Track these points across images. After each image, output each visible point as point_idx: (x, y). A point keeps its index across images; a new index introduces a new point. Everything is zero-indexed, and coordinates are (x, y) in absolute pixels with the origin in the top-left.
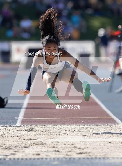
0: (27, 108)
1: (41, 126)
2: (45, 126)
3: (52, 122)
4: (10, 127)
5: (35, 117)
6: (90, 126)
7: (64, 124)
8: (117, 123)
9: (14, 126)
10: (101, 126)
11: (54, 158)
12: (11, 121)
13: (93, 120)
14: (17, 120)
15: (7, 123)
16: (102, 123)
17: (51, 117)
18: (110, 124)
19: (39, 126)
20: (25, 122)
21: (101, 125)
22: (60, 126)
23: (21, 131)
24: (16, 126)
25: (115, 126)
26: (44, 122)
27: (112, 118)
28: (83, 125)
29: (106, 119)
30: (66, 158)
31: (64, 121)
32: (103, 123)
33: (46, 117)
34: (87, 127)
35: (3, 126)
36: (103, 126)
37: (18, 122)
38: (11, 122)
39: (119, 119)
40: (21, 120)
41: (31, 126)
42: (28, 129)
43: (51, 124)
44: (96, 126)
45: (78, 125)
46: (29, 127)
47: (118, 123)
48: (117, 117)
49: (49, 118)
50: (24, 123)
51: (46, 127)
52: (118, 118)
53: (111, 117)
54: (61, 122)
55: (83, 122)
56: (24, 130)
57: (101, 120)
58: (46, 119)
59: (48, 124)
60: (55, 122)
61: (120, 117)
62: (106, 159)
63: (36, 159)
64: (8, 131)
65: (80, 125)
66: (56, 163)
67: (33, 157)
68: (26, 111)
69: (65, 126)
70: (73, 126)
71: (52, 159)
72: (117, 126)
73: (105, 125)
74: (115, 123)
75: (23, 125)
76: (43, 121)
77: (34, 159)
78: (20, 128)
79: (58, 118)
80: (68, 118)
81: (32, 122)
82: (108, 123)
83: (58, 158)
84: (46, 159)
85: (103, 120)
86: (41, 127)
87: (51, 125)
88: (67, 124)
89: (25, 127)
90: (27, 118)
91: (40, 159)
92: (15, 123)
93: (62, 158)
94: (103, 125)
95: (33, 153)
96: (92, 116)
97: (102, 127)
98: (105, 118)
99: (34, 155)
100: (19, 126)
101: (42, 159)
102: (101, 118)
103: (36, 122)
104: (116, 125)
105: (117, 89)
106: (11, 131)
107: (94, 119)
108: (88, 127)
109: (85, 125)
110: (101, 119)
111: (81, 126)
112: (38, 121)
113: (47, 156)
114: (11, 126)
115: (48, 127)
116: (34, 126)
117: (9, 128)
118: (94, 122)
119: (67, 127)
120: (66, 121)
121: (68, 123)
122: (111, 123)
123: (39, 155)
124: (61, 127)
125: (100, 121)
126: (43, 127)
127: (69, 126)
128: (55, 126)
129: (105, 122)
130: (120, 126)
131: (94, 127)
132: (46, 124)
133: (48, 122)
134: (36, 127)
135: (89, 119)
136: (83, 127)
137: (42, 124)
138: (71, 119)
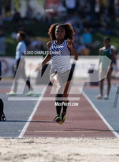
1: (42, 138)
3: (53, 135)
4: (13, 140)
6: (89, 140)
7: (64, 137)
8: (116, 137)
9: (16, 139)
10: (100, 139)
12: (14, 133)
13: (93, 133)
14: (20, 132)
15: (10, 135)
16: (101, 137)
17: (53, 131)
18: (108, 138)
19: (40, 138)
20: (28, 135)
22: (60, 139)
23: (22, 143)
24: (19, 139)
25: (113, 139)
26: (46, 135)
28: (82, 138)
31: (65, 134)
35: (5, 138)
36: (102, 139)
37: (20, 135)
38: (14, 135)
40: (24, 133)
41: (33, 138)
42: (29, 141)
43: (52, 137)
44: (95, 140)
45: (78, 138)
46: (30, 139)
47: (116, 136)
49: (51, 131)
50: (26, 135)
51: (46, 139)
54: (61, 135)
55: (83, 135)
56: (25, 142)
58: (48, 132)
60: (56, 136)
64: (10, 143)
65: (80, 138)
68: (30, 124)
69: (65, 139)
70: (73, 139)
72: (115, 139)
74: (114, 136)
75: (24, 138)
76: (44, 134)
78: (22, 140)
79: (60, 131)
81: (34, 135)
82: (107, 136)
85: (102, 134)
86: (42, 139)
87: (52, 138)
88: (67, 137)
89: (27, 139)
92: (17, 135)
94: (102, 138)
97: (100, 140)
100: (21, 138)
103: (37, 135)
106: (12, 143)
108: (87, 141)
109: (85, 138)
111: (81, 139)
114: (13, 138)
115: (49, 140)
117: (11, 140)
118: (94, 135)
119: (67, 140)
120: (67, 135)
121: (69, 136)
122: (109, 136)
125: (100, 135)
127: (69, 139)
128: (55, 139)
129: (103, 136)
130: (117, 139)
131: (93, 140)
132: (47, 137)
133: (50, 135)
134: (37, 139)
135: (89, 133)
136: (82, 141)
137: (43, 137)
138: (71, 132)
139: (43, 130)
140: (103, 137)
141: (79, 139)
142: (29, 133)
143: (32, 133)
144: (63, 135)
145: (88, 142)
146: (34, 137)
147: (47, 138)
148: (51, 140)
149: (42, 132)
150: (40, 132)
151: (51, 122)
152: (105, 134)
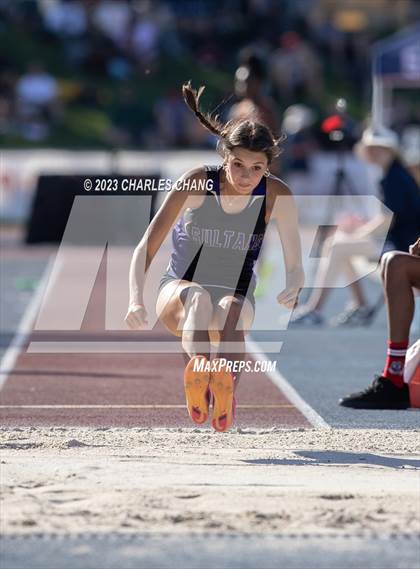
0: (12, 373)
1: (52, 430)
2: (65, 430)
3: (90, 418)
5: (34, 404)
6: (216, 435)
7: (129, 425)
8: (310, 425)
10: (254, 433)
11: (80, 536)
16: (259, 425)
17: (90, 404)
18: (284, 427)
19: (44, 430)
21: (253, 430)
22: (115, 433)
25: (302, 433)
26: (64, 417)
27: (294, 408)
28: (193, 429)
29: (275, 410)
30: (121, 536)
31: (132, 415)
32: (262, 422)
33: (72, 404)
34: (207, 434)
36: (262, 433)
39: (318, 412)
41: (18, 430)
42: (6, 439)
43: (87, 424)
44: (238, 434)
45: (177, 429)
46: (9, 434)
47: (312, 423)
48: (311, 405)
49: (82, 406)
51: (66, 433)
52: (315, 407)
53: (290, 404)
54: (119, 420)
57: (256, 414)
58: (72, 409)
59: (75, 424)
60: (100, 421)
61: (321, 405)
62: (253, 538)
63: (20, 539)
65: (184, 429)
66: (84, 549)
67: (10, 530)
68: (8, 382)
69: (133, 432)
70: (159, 432)
71: (74, 537)
72: (308, 434)
73: (268, 430)
74: (302, 423)
76: (59, 416)
77: (13, 537)
79: (113, 406)
80: (146, 406)
81: (21, 418)
82: (280, 423)
83: (94, 536)
84: (54, 536)
85: (262, 415)
86: (50, 433)
87: (85, 429)
88: (139, 424)
90: (7, 403)
91: (34, 539)
93: (107, 536)
94: (262, 430)
95: (14, 518)
97: (257, 436)
98: (273, 406)
99: (14, 523)
101: (40, 536)
102: (258, 406)
103: (34, 419)
104: (303, 431)
108: (209, 437)
109: (202, 430)
110: (257, 409)
111: (188, 432)
112: (45, 413)
113: (58, 527)
116: (26, 429)
119: (141, 434)
120: (139, 417)
121: (144, 422)
122: (288, 423)
123: (31, 523)
124: (117, 434)
125: (254, 418)
126: (59, 433)
127: (146, 433)
128: (98, 432)
129: (267, 420)
130: (317, 433)
131: (229, 435)
132: (68, 424)
133: (78, 417)
134: (34, 433)
136: (194, 438)
137: (55, 425)
138: (155, 409)
139: (56, 403)
140: (267, 427)
141: (180, 431)
142: (6, 413)
143: (15, 412)
144: (124, 419)
145: (212, 441)
146: (23, 425)
147: (66, 428)
148: (83, 434)
149: (49, 409)
150: (44, 409)
151: (80, 375)
152: (274, 416)
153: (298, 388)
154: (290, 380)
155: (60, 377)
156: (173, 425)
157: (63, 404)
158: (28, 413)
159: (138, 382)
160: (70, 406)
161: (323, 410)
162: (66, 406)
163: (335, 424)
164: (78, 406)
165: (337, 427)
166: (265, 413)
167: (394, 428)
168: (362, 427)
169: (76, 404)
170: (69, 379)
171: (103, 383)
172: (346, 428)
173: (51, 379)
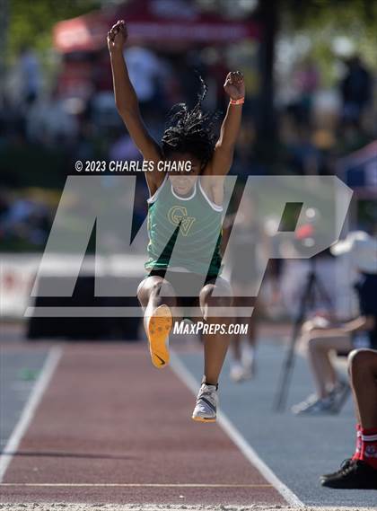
0: (16, 454)
1: (53, 506)
2: (64, 506)
3: (87, 495)
5: (37, 482)
7: (122, 502)
8: (286, 503)
10: (236, 509)
13: (212, 492)
17: (87, 482)
18: (263, 504)
19: (46, 506)
20: (6, 494)
21: (235, 506)
22: (110, 509)
26: (64, 494)
32: (242, 499)
33: (71, 482)
39: (293, 491)
41: (22, 506)
43: (85, 501)
45: (166, 505)
47: (288, 500)
49: (79, 485)
50: (3, 497)
51: (66, 509)
52: (290, 486)
53: (268, 483)
54: (113, 497)
55: (181, 497)
57: (237, 493)
58: (71, 487)
59: (74, 501)
60: (96, 498)
61: (297, 485)
65: (172, 506)
68: (12, 463)
69: (127, 508)
70: (150, 508)
73: (248, 507)
74: (279, 500)
76: (60, 494)
79: (107, 485)
80: (138, 485)
81: (26, 495)
82: (259, 500)
85: (243, 493)
86: (51, 509)
87: (83, 505)
89: (5, 508)
94: (243, 507)
96: (212, 479)
98: (252, 486)
102: (239, 486)
103: (37, 496)
104: (279, 507)
105: (297, 403)
107: (215, 488)
109: (188, 507)
110: (238, 488)
111: (176, 508)
112: (46, 491)
115: (74, 510)
116: (30, 505)
118: (217, 497)
119: (133, 509)
120: (132, 494)
122: (266, 501)
124: (112, 509)
125: (235, 496)
126: (59, 508)
127: (138, 509)
128: (95, 508)
132: (68, 501)
133: (77, 495)
134: (37, 509)
135: (202, 489)
137: (56, 501)
138: (146, 487)
139: (56, 482)
140: (247, 504)
141: (169, 507)
142: (11, 491)
143: (20, 489)
144: (118, 496)
146: (26, 501)
147: (67, 504)
148: (81, 510)
149: (50, 487)
150: (46, 487)
151: (77, 456)
152: (253, 494)
153: (274, 469)
154: (267, 463)
155: (60, 459)
156: (162, 502)
157: (62, 482)
158: (31, 490)
159: (130, 462)
160: (69, 485)
161: (297, 490)
162: (66, 485)
163: (308, 502)
164: (76, 485)
165: (310, 505)
166: (246, 491)
167: (362, 506)
168: (333, 505)
169: (75, 483)
170: (68, 459)
171: (98, 463)
172: (318, 505)
173: (52, 460)
